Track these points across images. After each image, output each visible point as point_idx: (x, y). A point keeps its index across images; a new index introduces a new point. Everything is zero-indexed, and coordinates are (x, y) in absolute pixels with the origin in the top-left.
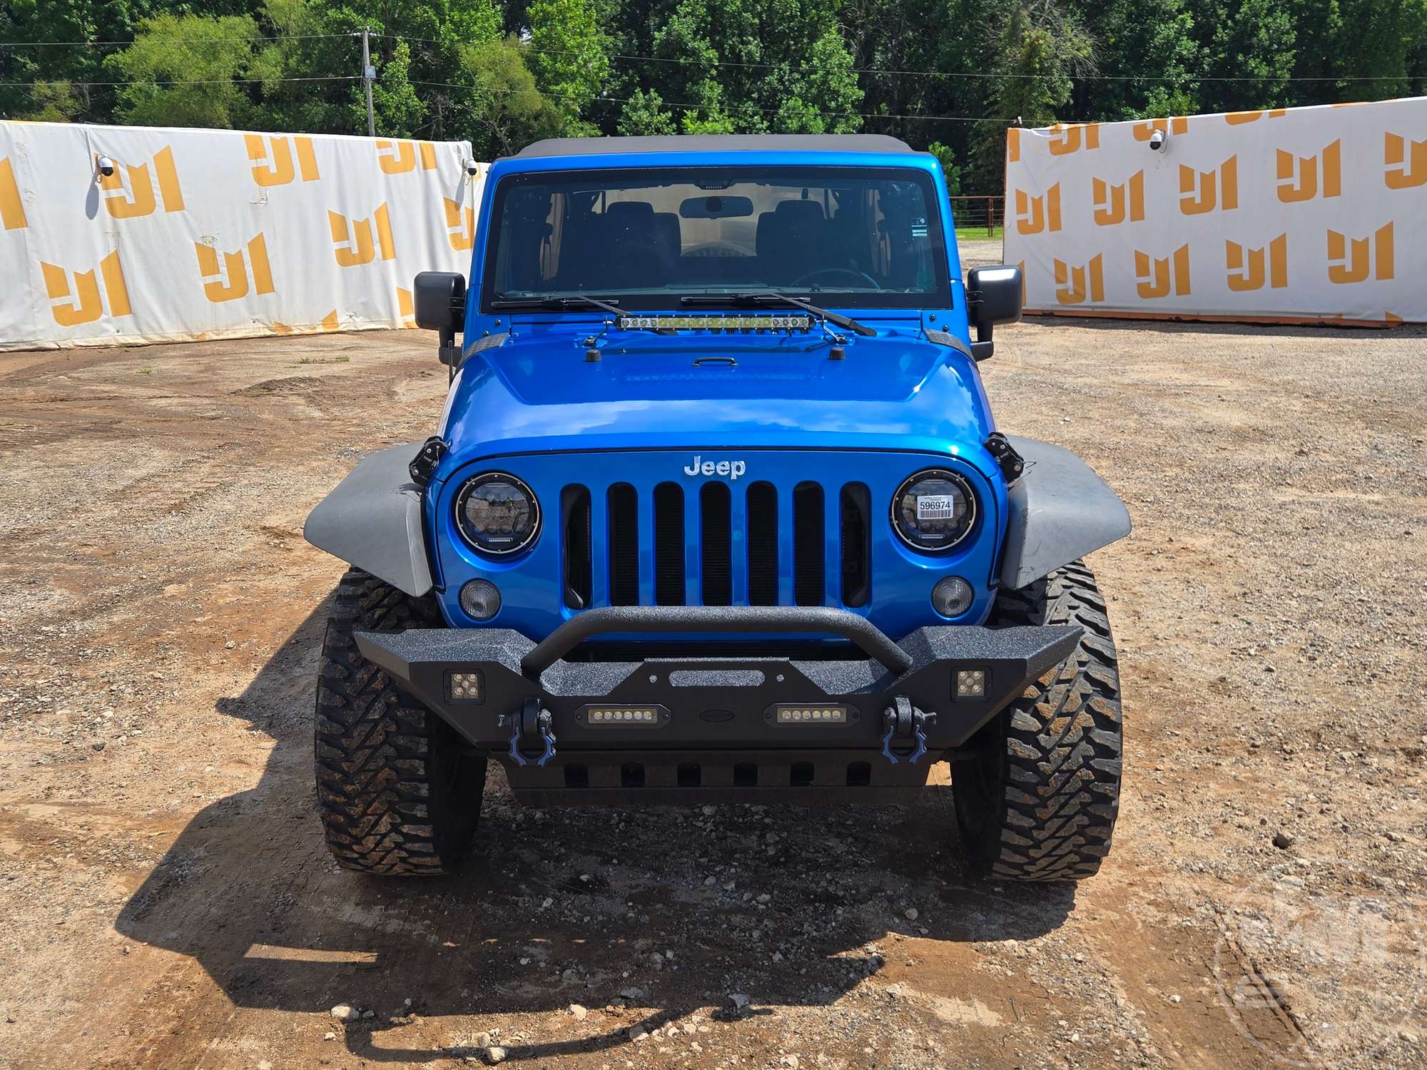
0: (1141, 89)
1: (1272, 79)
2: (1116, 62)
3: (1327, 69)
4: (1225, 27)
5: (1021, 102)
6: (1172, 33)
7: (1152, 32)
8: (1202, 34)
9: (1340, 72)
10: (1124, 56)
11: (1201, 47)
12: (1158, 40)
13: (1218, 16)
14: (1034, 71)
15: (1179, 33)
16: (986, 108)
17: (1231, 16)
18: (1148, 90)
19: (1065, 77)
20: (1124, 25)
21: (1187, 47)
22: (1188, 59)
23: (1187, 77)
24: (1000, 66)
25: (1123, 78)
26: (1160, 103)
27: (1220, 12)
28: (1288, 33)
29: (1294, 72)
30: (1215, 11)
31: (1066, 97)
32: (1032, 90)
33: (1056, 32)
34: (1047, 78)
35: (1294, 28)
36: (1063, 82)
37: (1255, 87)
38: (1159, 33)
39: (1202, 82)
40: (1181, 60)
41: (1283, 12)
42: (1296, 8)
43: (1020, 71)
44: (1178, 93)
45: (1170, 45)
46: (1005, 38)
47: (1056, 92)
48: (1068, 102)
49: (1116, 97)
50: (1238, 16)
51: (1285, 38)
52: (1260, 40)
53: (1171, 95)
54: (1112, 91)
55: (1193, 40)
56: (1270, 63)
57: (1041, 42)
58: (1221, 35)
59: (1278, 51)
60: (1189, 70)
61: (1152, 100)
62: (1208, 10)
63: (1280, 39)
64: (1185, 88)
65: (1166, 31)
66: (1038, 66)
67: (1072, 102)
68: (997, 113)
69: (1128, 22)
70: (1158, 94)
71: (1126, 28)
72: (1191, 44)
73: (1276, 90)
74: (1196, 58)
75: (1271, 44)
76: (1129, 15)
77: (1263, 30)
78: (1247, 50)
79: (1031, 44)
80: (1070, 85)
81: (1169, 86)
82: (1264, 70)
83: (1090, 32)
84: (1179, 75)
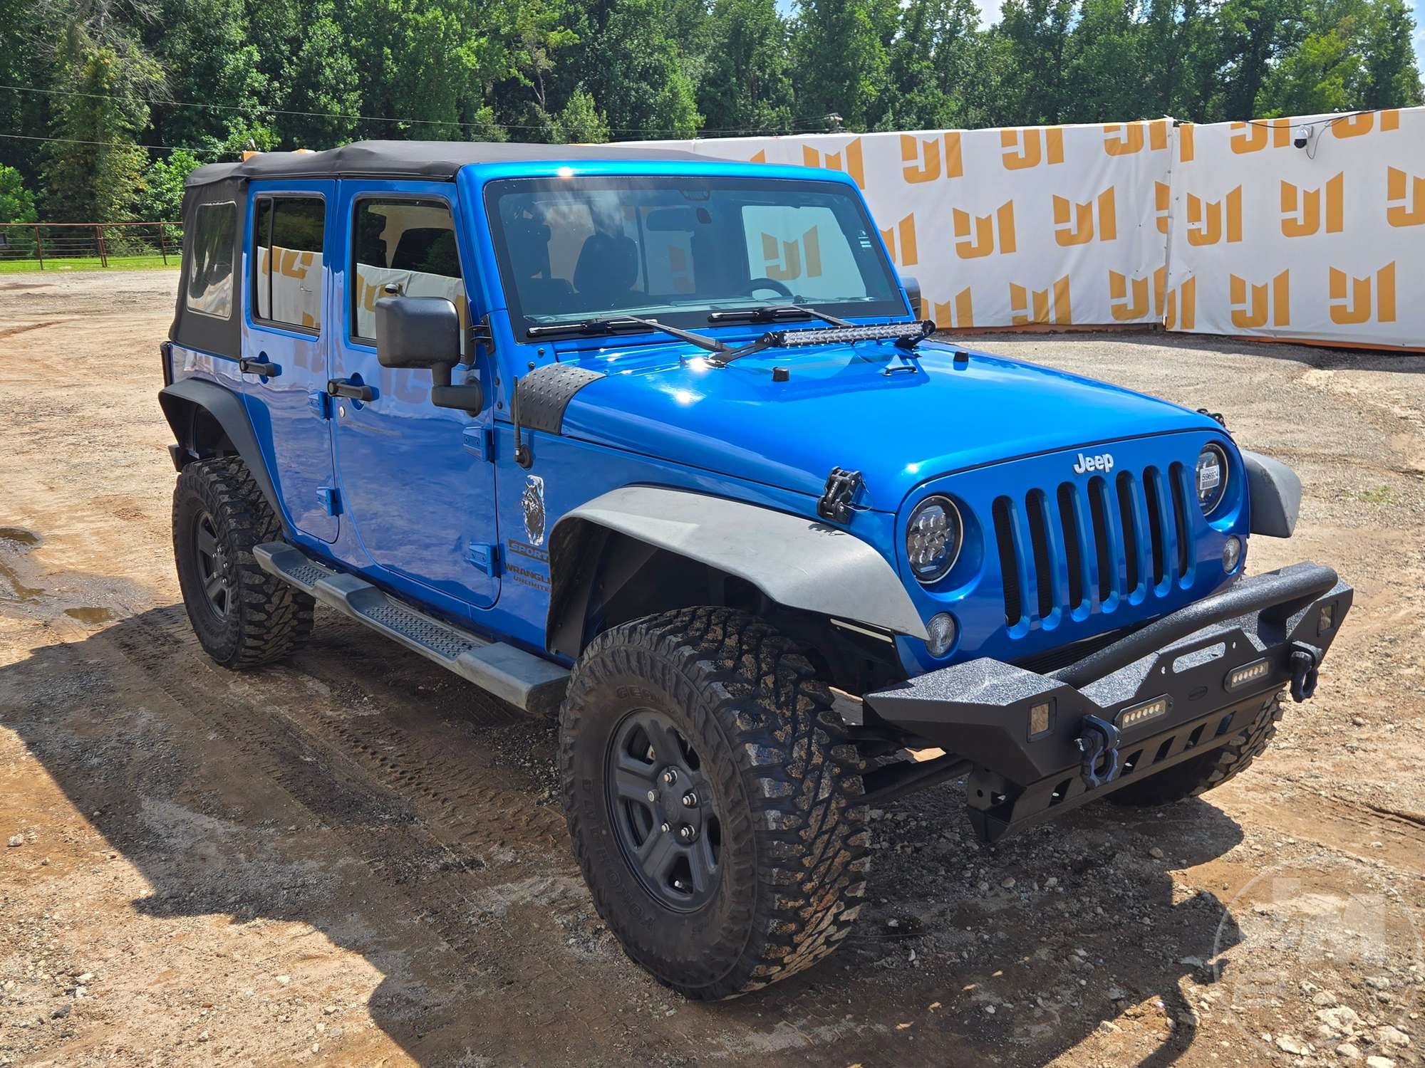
0: (221, 119)
1: (345, 117)
2: (189, 90)
3: (390, 111)
4: (291, 63)
5: (93, 123)
6: (241, 64)
7: (221, 63)
8: (270, 67)
9: (401, 115)
10: (196, 84)
11: (270, 80)
12: (228, 70)
13: (281, 52)
14: (103, 91)
15: (247, 64)
16: (53, 127)
17: (294, 53)
18: (227, 119)
19: (140, 101)
20: (190, 51)
21: (258, 80)
22: (260, 92)
23: (263, 109)
24: (61, 83)
25: (200, 106)
26: (240, 133)
27: (283, 48)
28: (350, 74)
29: (363, 110)
30: (277, 46)
31: (144, 121)
32: (105, 111)
33: (121, 52)
34: (119, 100)
35: (356, 70)
36: (138, 105)
37: (331, 124)
38: (227, 63)
39: (278, 115)
40: (254, 92)
41: (343, 54)
42: (353, 51)
43: (89, 89)
44: (256, 124)
45: (240, 76)
46: (61, 53)
47: (134, 115)
48: (148, 127)
49: (194, 124)
50: (301, 53)
51: (349, 79)
52: (327, 79)
53: (250, 126)
54: (189, 119)
55: (263, 73)
56: (341, 101)
57: (107, 61)
58: (288, 70)
59: (345, 90)
60: (263, 103)
61: (232, 130)
62: (270, 45)
63: (345, 79)
64: (262, 119)
65: (234, 61)
66: (107, 87)
67: (152, 126)
68: (65, 134)
69: (194, 49)
70: (237, 124)
71: (193, 55)
72: (261, 77)
73: (350, 127)
74: (268, 92)
75: (338, 83)
76: (193, 42)
77: (328, 69)
78: (316, 87)
79: (96, 63)
80: (147, 109)
81: (246, 116)
82: (337, 108)
83: (155, 55)
84: (254, 106)
